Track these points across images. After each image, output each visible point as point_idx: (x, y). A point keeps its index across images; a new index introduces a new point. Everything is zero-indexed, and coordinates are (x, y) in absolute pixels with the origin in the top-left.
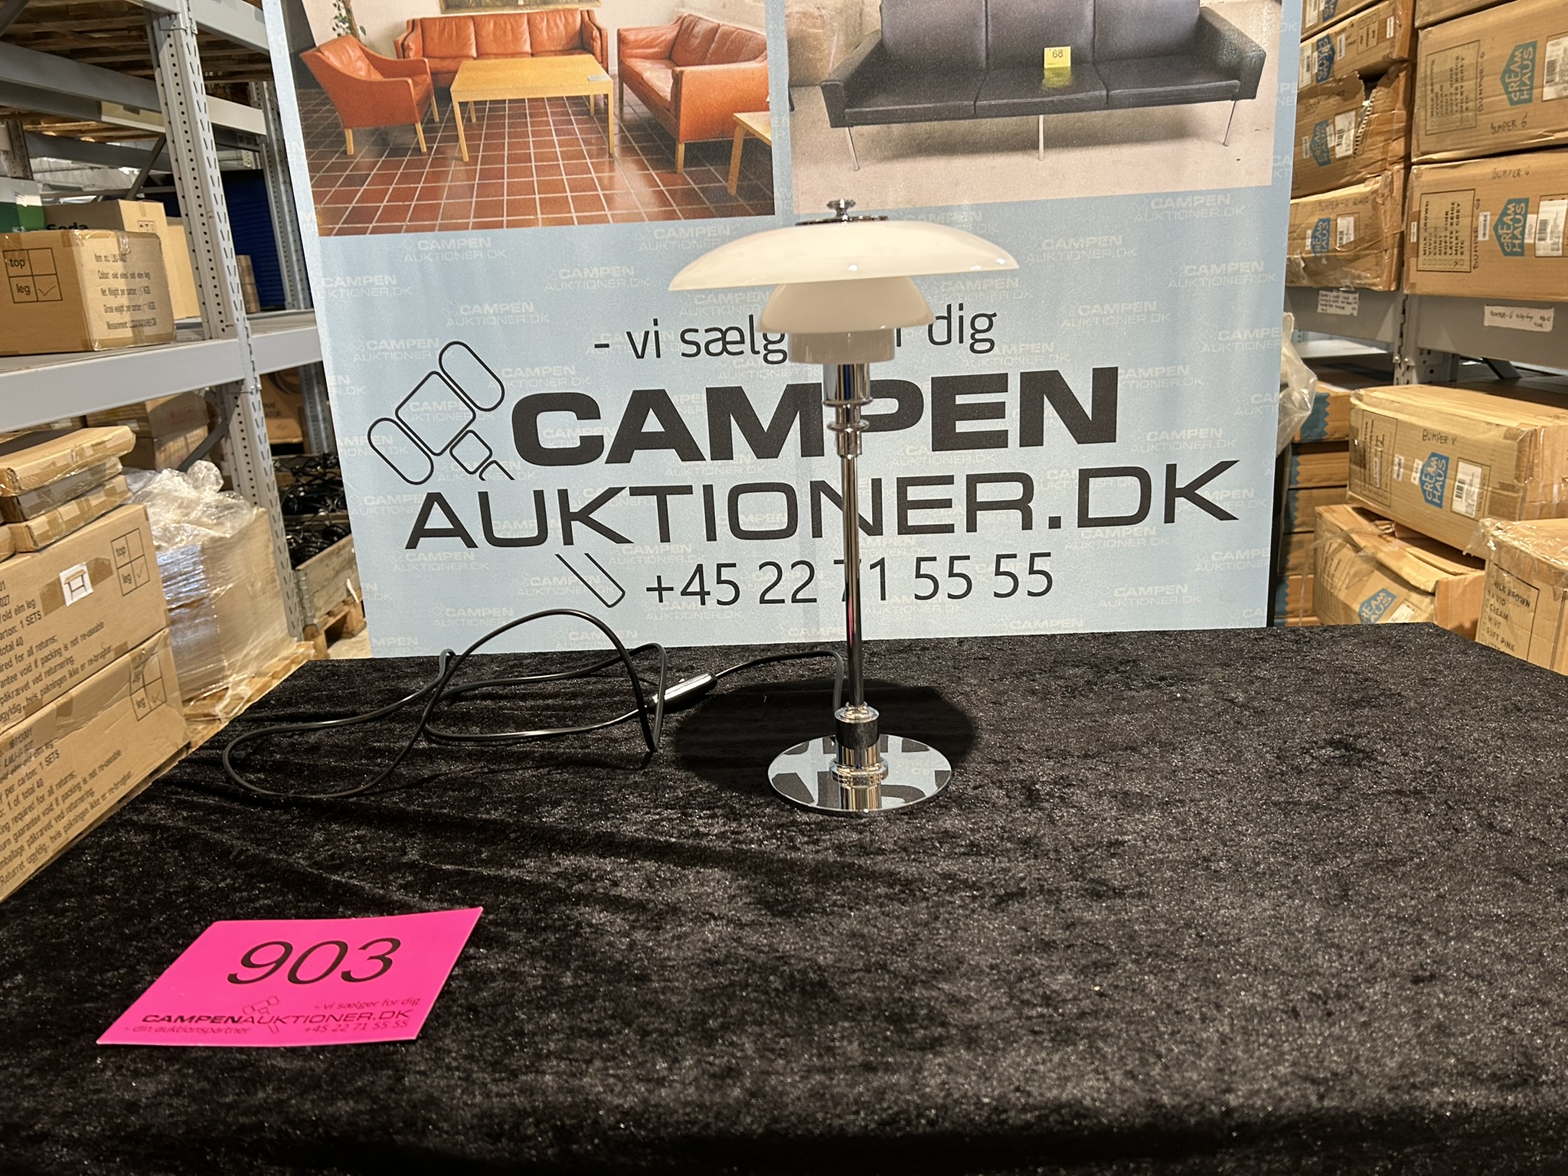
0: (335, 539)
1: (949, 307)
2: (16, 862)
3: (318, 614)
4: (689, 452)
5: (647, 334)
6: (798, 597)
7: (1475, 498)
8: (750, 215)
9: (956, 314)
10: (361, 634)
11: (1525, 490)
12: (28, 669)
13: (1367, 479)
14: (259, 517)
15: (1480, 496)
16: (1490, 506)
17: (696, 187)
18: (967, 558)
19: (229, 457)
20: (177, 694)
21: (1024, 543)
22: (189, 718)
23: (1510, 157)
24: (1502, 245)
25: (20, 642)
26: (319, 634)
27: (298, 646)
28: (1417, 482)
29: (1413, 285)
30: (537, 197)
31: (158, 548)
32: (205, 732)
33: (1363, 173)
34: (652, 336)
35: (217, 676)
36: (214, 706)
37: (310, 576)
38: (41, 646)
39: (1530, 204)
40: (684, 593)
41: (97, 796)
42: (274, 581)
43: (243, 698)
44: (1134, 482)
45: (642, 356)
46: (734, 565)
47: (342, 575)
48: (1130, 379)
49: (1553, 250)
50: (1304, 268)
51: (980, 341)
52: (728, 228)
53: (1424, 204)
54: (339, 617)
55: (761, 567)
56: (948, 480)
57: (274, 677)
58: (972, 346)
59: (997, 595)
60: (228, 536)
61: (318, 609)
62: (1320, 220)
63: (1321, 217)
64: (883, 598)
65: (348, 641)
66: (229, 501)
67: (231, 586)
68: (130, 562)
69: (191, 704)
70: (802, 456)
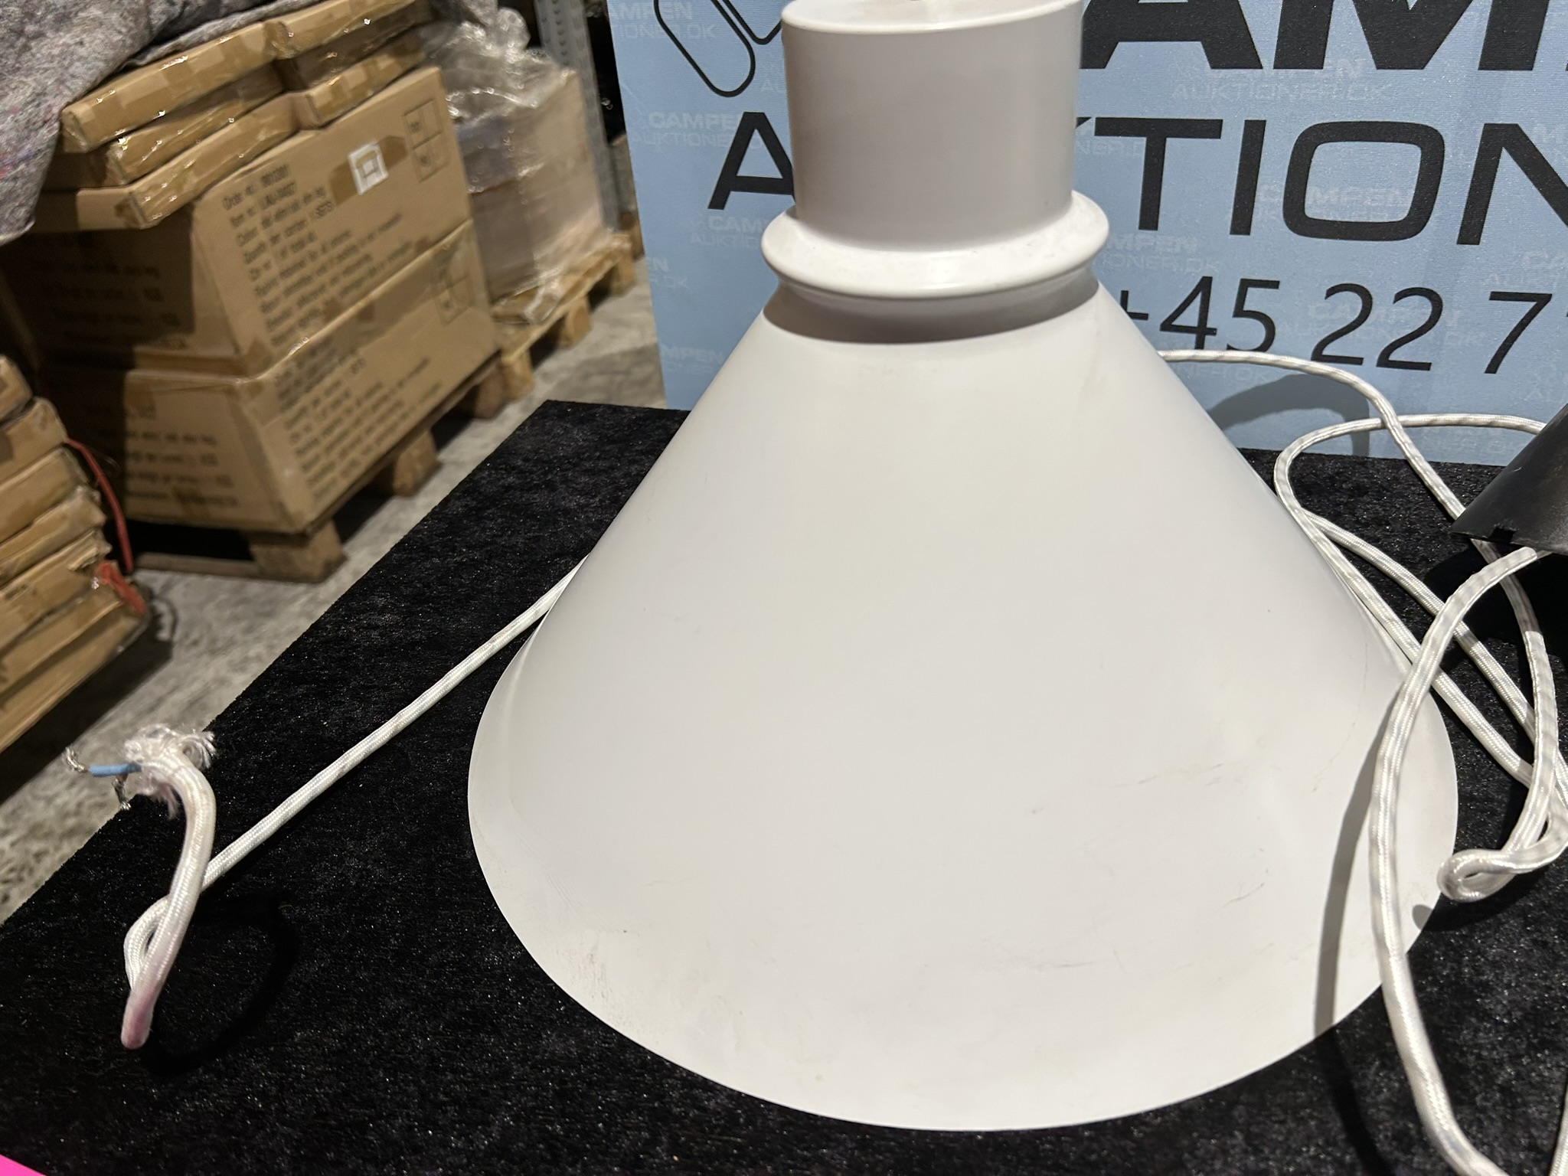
2: (328, 478)
6: (1396, 356)
12: (322, 270)
14: (569, 79)
20: (482, 296)
22: (497, 318)
25: (311, 237)
27: (612, 239)
31: (458, 120)
32: (516, 338)
35: (528, 271)
36: (526, 304)
38: (336, 241)
40: (1168, 326)
41: (407, 406)
42: (586, 159)
43: (554, 299)
46: (1275, 285)
55: (1331, 292)
57: (587, 274)
60: (534, 105)
66: (536, 61)
67: (539, 166)
68: (427, 140)
69: (504, 302)
70: (1481, 68)
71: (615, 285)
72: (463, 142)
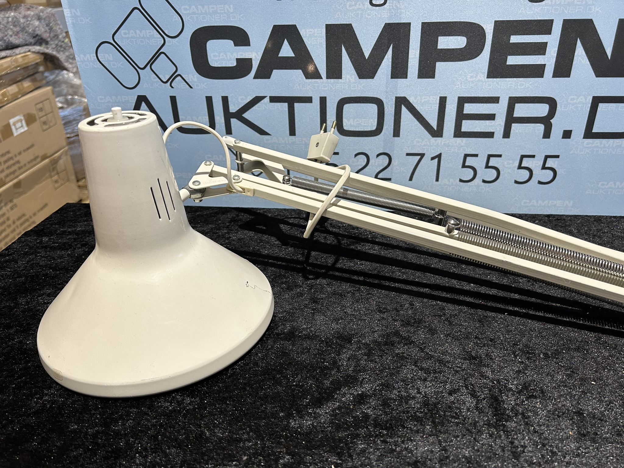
4: (311, 73)
6: (379, 176)
18: (500, 156)
20: (73, 177)
21: (542, 148)
31: (61, 108)
38: (4, 154)
46: (337, 153)
55: (356, 155)
56: (495, 100)
59: (516, 182)
64: (437, 180)
68: (46, 115)
70: (392, 78)
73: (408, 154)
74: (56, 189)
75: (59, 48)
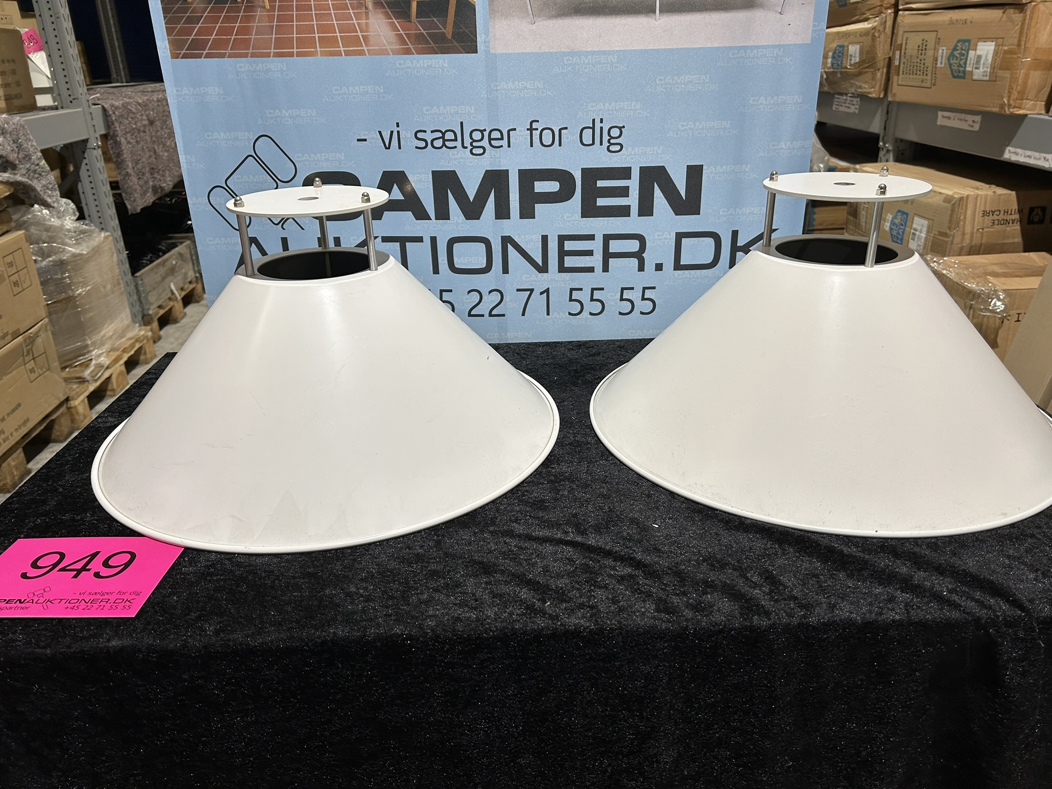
0: (161, 254)
1: (594, 120)
3: (152, 307)
4: (421, 214)
5: (392, 132)
6: (493, 313)
7: (923, 241)
8: (461, 53)
9: (598, 125)
10: (184, 321)
11: (953, 236)
13: (857, 226)
14: (106, 238)
15: (926, 239)
16: (931, 246)
17: (424, 32)
18: (603, 289)
19: (82, 196)
20: (57, 364)
21: (640, 280)
22: (67, 380)
23: (962, 11)
24: (952, 70)
26: (153, 321)
27: (139, 330)
28: (887, 229)
29: (894, 95)
30: (317, 35)
31: (35, 261)
32: (78, 390)
33: (868, 15)
34: (395, 134)
35: (83, 350)
36: (83, 371)
37: (145, 281)
39: (971, 44)
41: (7, 434)
42: (119, 284)
43: (103, 366)
44: (710, 241)
45: (389, 148)
46: (451, 291)
47: (166, 280)
48: (711, 173)
49: (983, 76)
50: (826, 79)
51: (614, 145)
52: (446, 61)
53: (905, 39)
54: (166, 309)
55: (469, 292)
56: (591, 237)
57: (124, 351)
58: (608, 147)
59: (620, 313)
60: (85, 252)
61: (151, 304)
62: (838, 46)
63: (840, 44)
64: (548, 314)
65: (173, 326)
66: (84, 226)
67: (89, 288)
68: (17, 272)
69: (67, 370)
70: (496, 219)
71: (142, 357)
72: (41, 272)
73: (518, 290)
74: (31, 382)
75: (32, 174)
